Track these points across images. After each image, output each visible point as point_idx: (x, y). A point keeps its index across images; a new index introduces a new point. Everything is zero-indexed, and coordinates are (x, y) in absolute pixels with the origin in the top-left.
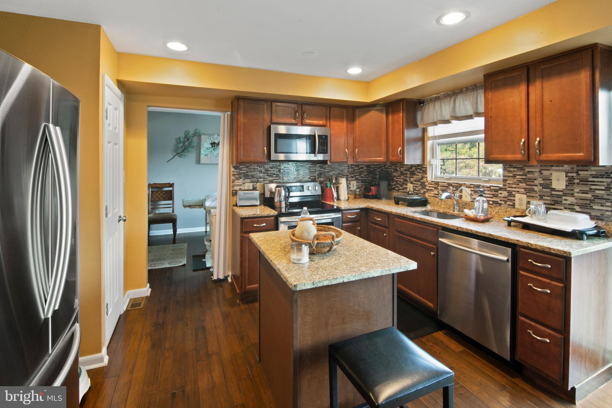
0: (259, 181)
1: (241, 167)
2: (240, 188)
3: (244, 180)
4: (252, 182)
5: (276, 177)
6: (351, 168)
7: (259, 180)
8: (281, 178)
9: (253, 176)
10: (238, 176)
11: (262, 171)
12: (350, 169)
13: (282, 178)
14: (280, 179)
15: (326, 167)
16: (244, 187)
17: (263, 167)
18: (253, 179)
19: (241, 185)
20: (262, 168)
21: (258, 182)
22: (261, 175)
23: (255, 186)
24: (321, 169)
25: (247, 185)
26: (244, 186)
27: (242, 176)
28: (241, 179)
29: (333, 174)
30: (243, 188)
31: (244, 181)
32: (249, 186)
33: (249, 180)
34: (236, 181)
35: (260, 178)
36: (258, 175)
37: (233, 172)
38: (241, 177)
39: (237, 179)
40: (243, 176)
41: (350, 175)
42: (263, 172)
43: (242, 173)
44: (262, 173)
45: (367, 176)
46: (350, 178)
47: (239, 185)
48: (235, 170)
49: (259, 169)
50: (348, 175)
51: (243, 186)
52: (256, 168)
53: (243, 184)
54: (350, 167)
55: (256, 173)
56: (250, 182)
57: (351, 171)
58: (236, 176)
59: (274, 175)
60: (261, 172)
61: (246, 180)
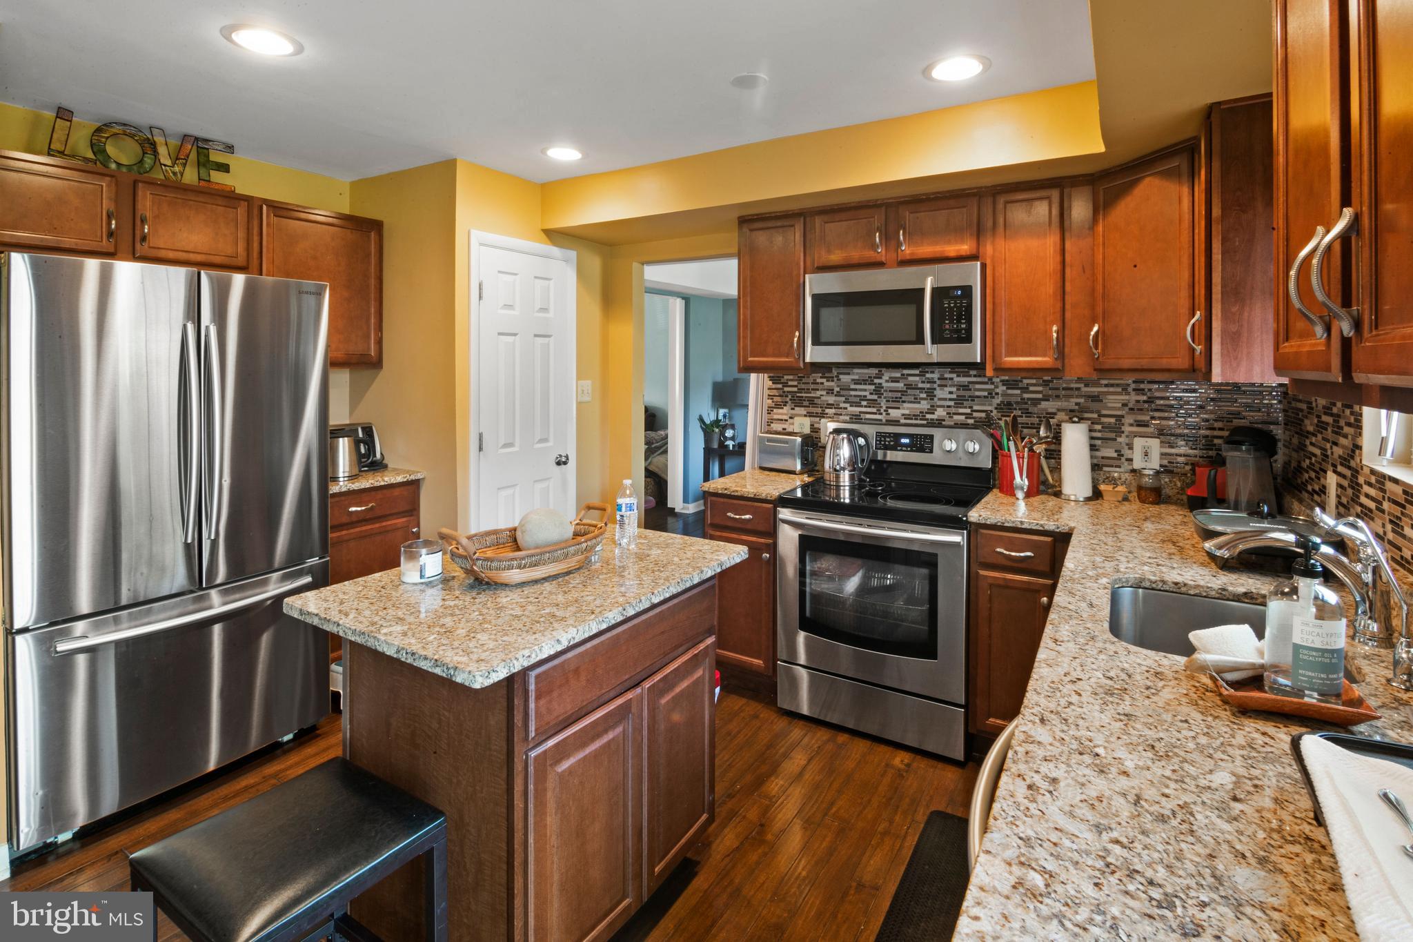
0: (827, 414)
1: (786, 377)
2: (784, 426)
3: (793, 409)
4: (810, 416)
5: (870, 407)
6: (1134, 390)
7: (827, 411)
8: (882, 411)
9: (812, 402)
10: (778, 399)
11: (833, 390)
12: (1133, 393)
13: (885, 411)
14: (881, 414)
15: (1027, 384)
16: (792, 426)
17: (835, 379)
18: (814, 410)
19: (786, 420)
20: (833, 381)
21: (824, 417)
22: (831, 399)
23: (816, 426)
24: (1010, 392)
25: (797, 420)
26: (793, 424)
27: (788, 399)
28: (785, 405)
29: (1058, 410)
30: (790, 429)
31: (793, 412)
32: (802, 425)
33: (802, 411)
34: (775, 410)
35: (830, 406)
36: (823, 398)
37: (769, 389)
38: (787, 402)
39: (778, 406)
40: (791, 400)
41: (1130, 416)
42: (835, 393)
43: (788, 392)
44: (833, 393)
45: (1217, 425)
46: (1131, 425)
47: (782, 420)
48: (774, 386)
49: (827, 384)
50: (1123, 417)
51: (790, 424)
52: (819, 380)
53: (791, 418)
54: (1130, 389)
55: (819, 393)
56: (805, 416)
57: (1138, 401)
58: (776, 399)
59: (863, 400)
60: (830, 391)
61: (796, 408)
